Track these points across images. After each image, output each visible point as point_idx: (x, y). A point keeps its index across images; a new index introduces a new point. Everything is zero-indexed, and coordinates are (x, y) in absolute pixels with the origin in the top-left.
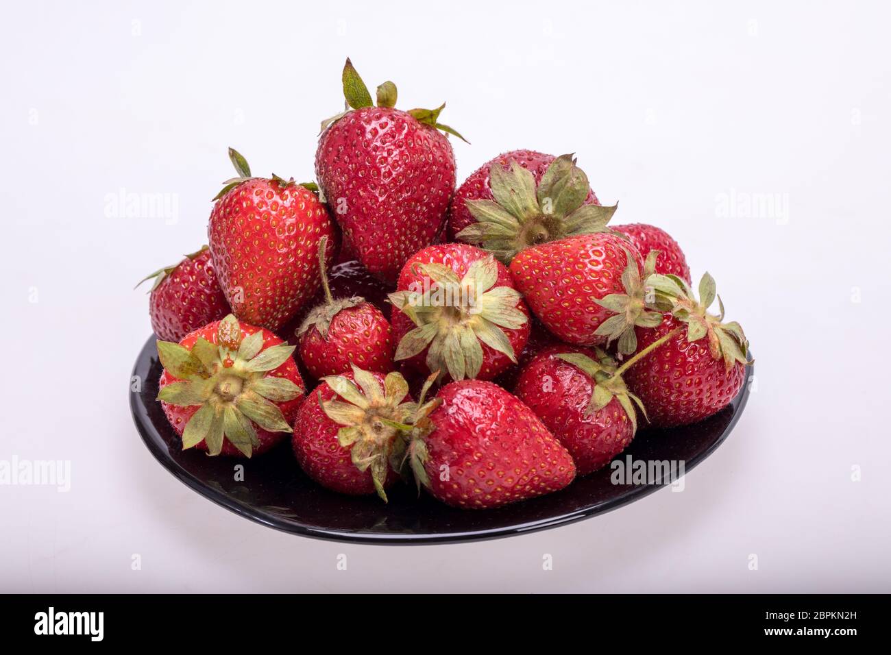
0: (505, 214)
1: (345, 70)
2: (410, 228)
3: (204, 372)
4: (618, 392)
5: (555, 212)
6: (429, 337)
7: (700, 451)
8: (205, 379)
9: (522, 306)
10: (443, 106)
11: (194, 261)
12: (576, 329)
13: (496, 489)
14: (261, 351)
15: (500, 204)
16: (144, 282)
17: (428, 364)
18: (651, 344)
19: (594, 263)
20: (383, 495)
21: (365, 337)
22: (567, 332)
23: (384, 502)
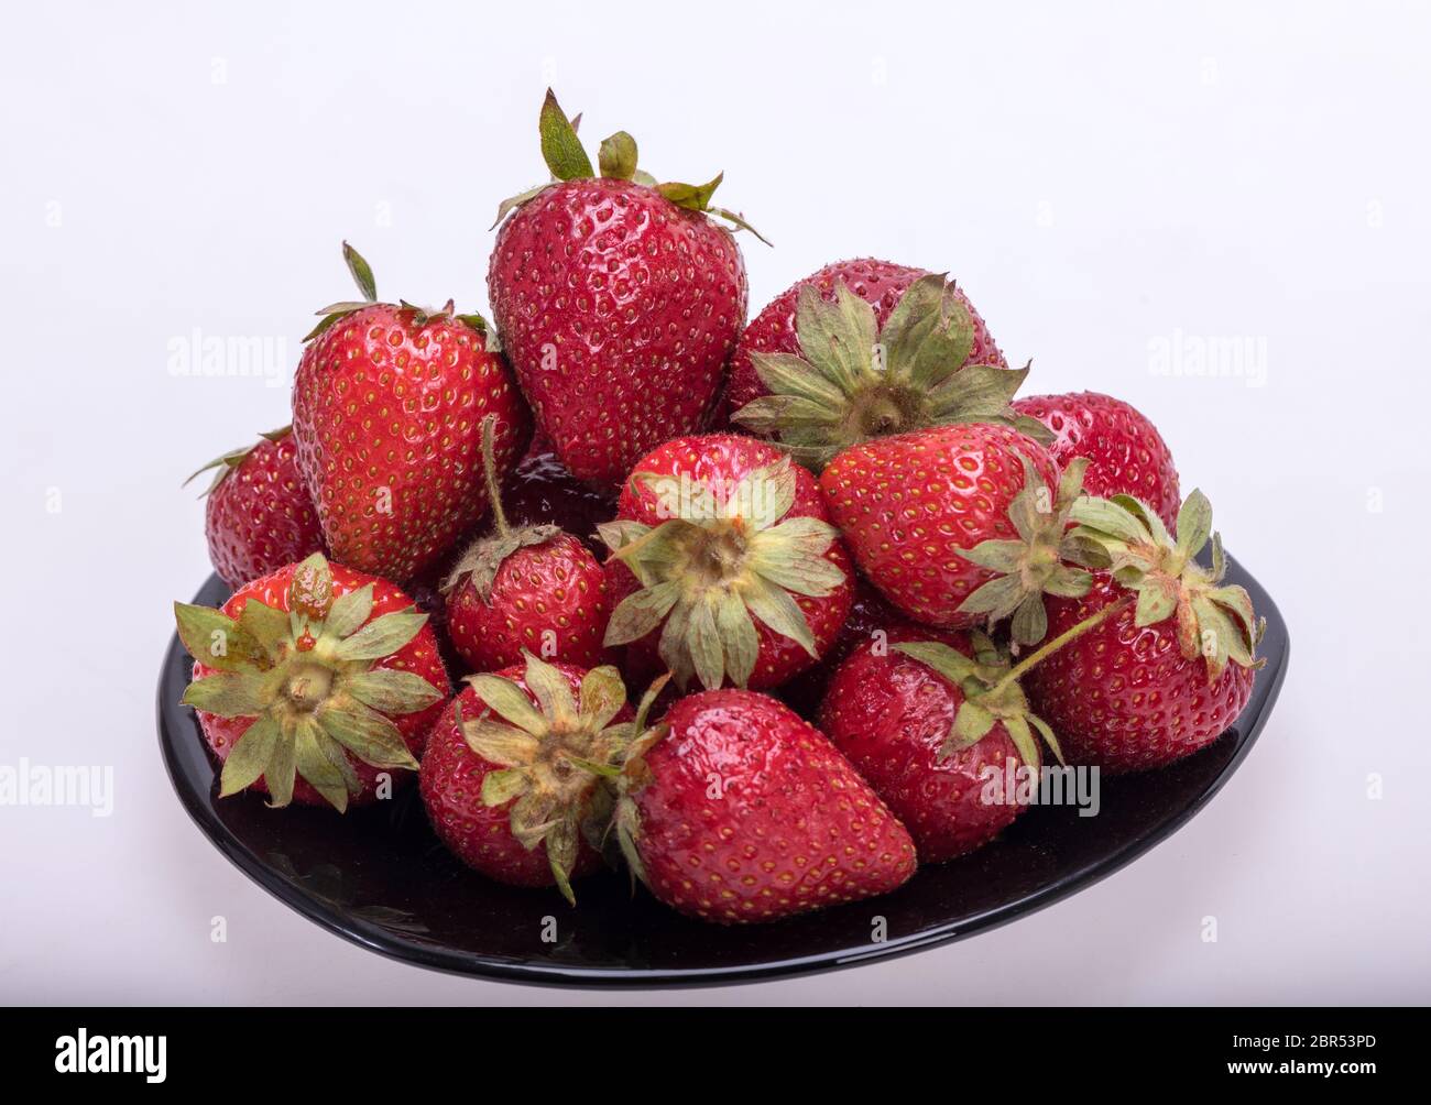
0: (820, 381)
1: (544, 109)
2: (650, 401)
3: (262, 657)
4: (1008, 715)
5: (912, 379)
6: (663, 607)
7: (1164, 819)
8: (263, 670)
9: (836, 552)
10: (719, 179)
11: (278, 444)
12: (927, 600)
13: (761, 892)
14: (368, 621)
15: (810, 362)
16: (200, 476)
17: (662, 655)
18: (1070, 628)
19: (961, 483)
20: (568, 892)
21: (556, 600)
22: (913, 605)
23: (570, 904)
